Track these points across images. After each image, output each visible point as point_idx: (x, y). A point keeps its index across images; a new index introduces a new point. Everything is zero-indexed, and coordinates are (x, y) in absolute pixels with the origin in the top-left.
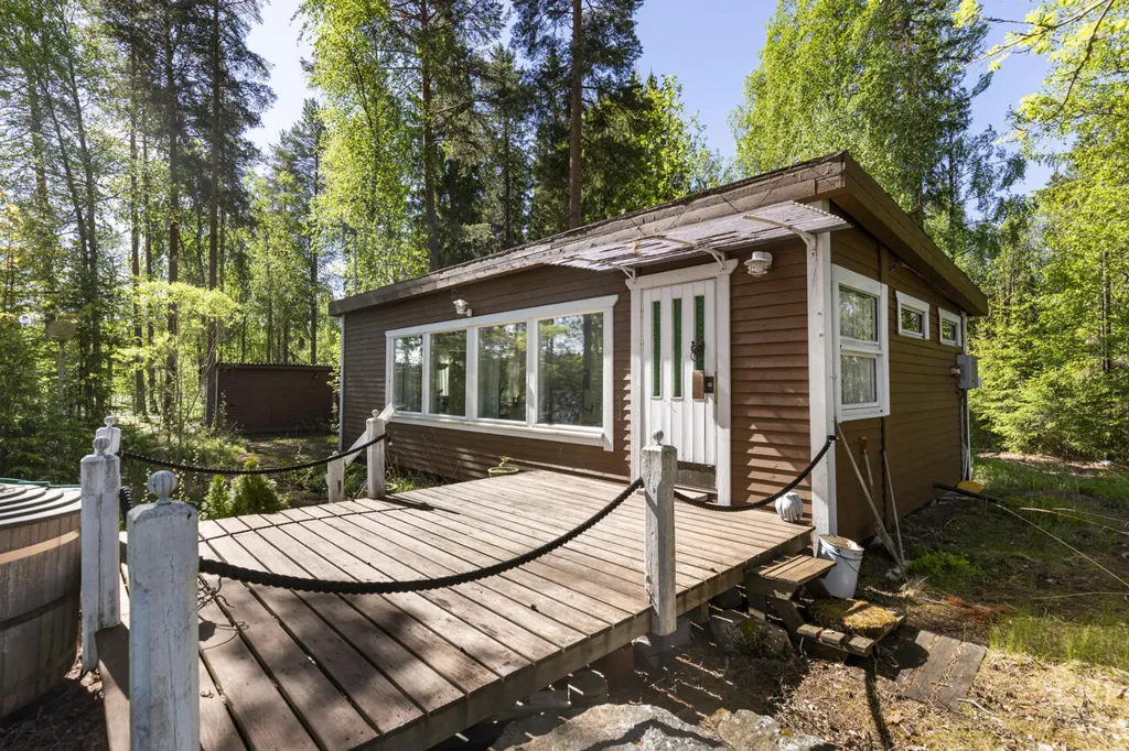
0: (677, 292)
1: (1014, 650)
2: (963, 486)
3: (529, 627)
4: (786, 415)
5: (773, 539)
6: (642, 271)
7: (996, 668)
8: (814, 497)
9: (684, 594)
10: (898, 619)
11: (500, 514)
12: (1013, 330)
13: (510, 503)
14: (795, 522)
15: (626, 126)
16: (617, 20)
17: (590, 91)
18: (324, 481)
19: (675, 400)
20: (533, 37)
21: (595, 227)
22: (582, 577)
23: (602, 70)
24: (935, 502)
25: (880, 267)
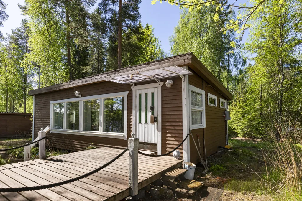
0: (146, 91)
1: (230, 189)
2: (226, 147)
3: (88, 198)
4: (176, 128)
5: (171, 164)
6: (136, 84)
7: (225, 195)
8: (184, 151)
9: (141, 182)
10: (202, 185)
11: (86, 162)
12: (241, 104)
13: (91, 158)
14: (178, 159)
15: (136, 39)
16: (133, 6)
17: (125, 27)
18: (23, 154)
19: (146, 124)
20: (106, 8)
21: (121, 70)
22: (110, 180)
23: (129, 21)
24: (218, 151)
25: (203, 86)
